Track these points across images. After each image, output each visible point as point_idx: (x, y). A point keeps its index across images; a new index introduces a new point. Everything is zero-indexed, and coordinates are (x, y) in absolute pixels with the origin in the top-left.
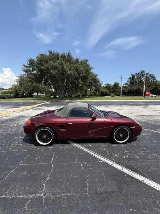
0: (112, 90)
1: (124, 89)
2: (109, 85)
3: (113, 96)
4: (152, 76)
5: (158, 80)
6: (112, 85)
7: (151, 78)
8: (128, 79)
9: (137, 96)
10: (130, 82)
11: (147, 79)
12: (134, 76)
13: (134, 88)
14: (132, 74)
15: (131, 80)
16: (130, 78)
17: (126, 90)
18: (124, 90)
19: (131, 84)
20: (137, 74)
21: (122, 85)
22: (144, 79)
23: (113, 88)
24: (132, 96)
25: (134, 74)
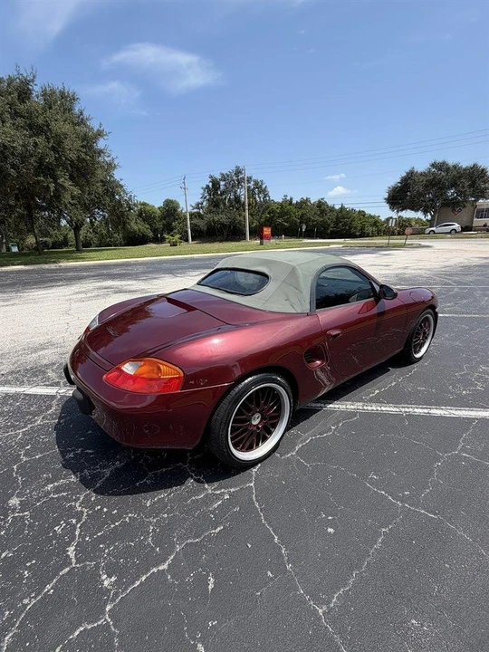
0: (159, 225)
1: (195, 221)
2: (148, 208)
3: (176, 242)
4: (261, 187)
5: (271, 198)
6: (157, 206)
7: (260, 193)
8: (202, 191)
9: (232, 241)
10: (208, 200)
11: (251, 193)
12: (219, 184)
13: (223, 218)
14: (211, 177)
15: (210, 195)
16: (208, 186)
17: (202, 224)
18: (196, 225)
19: (214, 207)
20: (224, 178)
21: (190, 209)
22: (242, 193)
23: (162, 218)
24: (221, 241)
25: (219, 177)
